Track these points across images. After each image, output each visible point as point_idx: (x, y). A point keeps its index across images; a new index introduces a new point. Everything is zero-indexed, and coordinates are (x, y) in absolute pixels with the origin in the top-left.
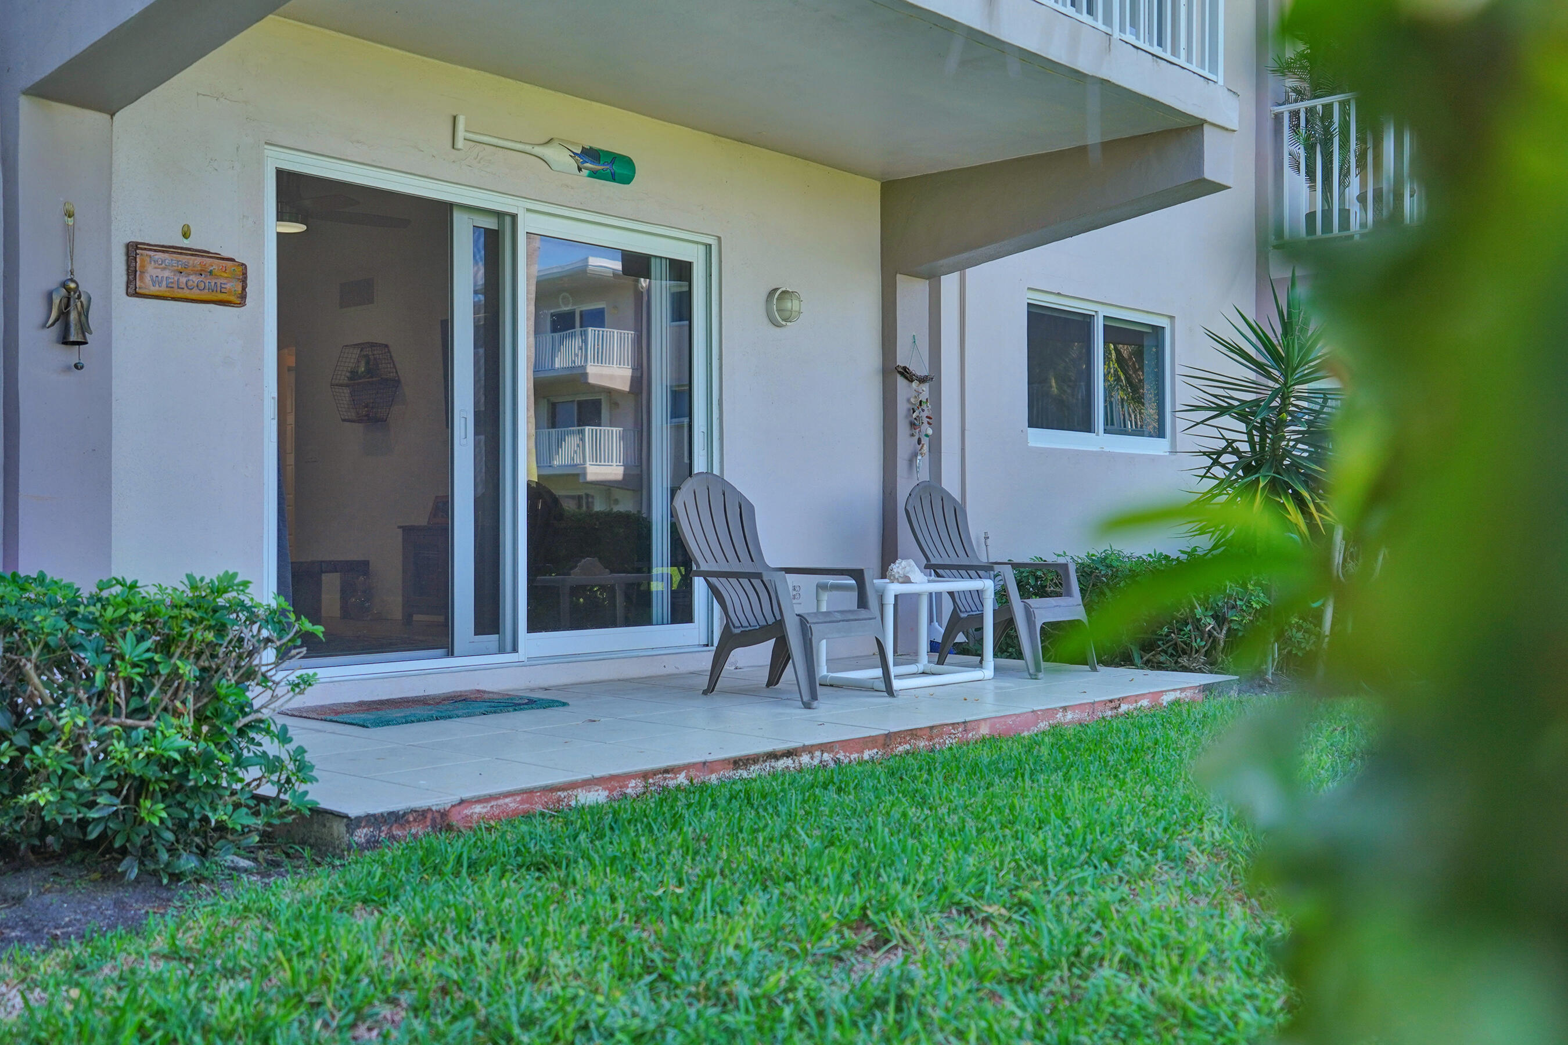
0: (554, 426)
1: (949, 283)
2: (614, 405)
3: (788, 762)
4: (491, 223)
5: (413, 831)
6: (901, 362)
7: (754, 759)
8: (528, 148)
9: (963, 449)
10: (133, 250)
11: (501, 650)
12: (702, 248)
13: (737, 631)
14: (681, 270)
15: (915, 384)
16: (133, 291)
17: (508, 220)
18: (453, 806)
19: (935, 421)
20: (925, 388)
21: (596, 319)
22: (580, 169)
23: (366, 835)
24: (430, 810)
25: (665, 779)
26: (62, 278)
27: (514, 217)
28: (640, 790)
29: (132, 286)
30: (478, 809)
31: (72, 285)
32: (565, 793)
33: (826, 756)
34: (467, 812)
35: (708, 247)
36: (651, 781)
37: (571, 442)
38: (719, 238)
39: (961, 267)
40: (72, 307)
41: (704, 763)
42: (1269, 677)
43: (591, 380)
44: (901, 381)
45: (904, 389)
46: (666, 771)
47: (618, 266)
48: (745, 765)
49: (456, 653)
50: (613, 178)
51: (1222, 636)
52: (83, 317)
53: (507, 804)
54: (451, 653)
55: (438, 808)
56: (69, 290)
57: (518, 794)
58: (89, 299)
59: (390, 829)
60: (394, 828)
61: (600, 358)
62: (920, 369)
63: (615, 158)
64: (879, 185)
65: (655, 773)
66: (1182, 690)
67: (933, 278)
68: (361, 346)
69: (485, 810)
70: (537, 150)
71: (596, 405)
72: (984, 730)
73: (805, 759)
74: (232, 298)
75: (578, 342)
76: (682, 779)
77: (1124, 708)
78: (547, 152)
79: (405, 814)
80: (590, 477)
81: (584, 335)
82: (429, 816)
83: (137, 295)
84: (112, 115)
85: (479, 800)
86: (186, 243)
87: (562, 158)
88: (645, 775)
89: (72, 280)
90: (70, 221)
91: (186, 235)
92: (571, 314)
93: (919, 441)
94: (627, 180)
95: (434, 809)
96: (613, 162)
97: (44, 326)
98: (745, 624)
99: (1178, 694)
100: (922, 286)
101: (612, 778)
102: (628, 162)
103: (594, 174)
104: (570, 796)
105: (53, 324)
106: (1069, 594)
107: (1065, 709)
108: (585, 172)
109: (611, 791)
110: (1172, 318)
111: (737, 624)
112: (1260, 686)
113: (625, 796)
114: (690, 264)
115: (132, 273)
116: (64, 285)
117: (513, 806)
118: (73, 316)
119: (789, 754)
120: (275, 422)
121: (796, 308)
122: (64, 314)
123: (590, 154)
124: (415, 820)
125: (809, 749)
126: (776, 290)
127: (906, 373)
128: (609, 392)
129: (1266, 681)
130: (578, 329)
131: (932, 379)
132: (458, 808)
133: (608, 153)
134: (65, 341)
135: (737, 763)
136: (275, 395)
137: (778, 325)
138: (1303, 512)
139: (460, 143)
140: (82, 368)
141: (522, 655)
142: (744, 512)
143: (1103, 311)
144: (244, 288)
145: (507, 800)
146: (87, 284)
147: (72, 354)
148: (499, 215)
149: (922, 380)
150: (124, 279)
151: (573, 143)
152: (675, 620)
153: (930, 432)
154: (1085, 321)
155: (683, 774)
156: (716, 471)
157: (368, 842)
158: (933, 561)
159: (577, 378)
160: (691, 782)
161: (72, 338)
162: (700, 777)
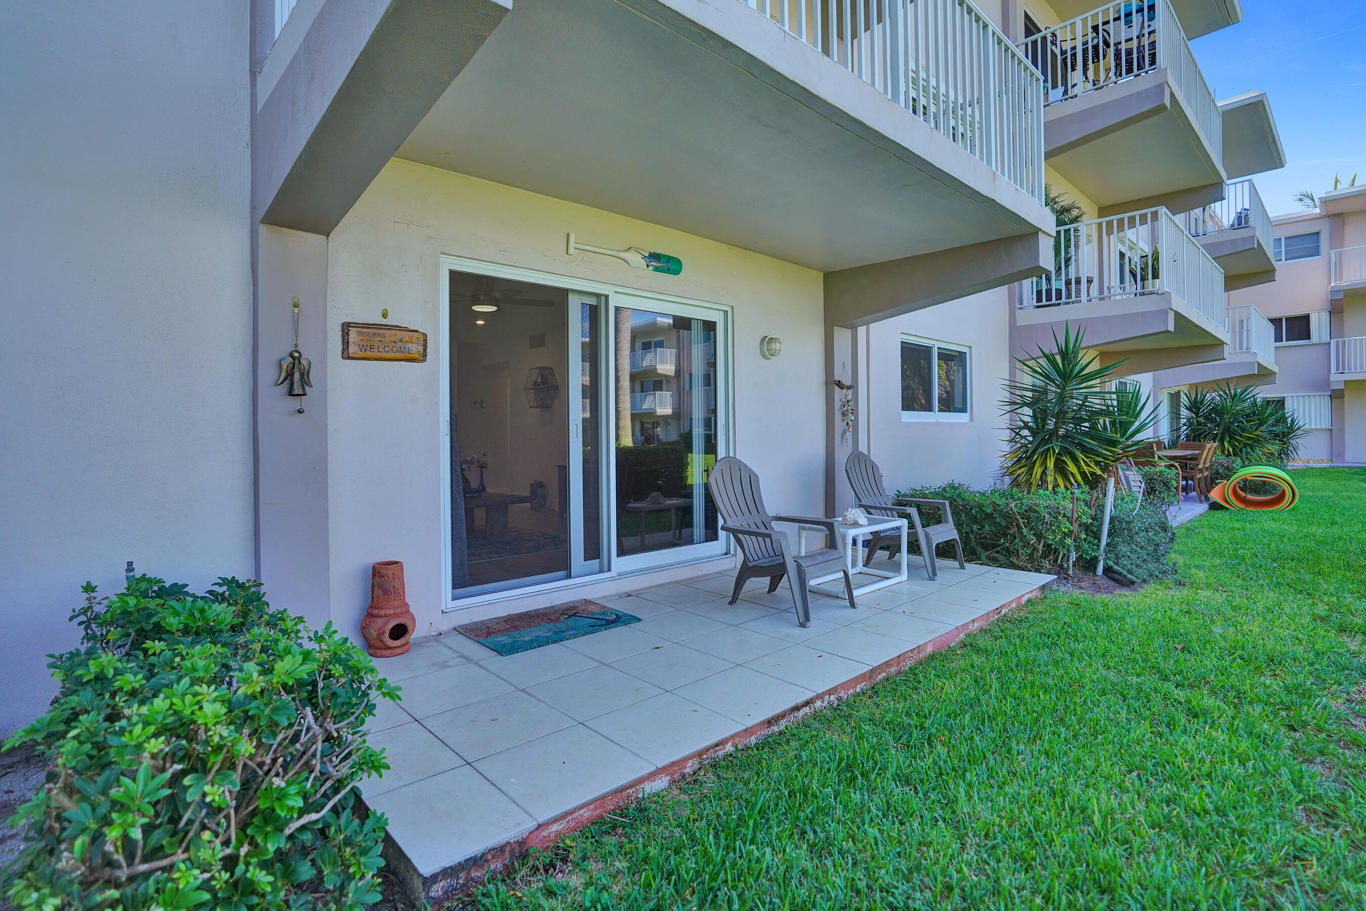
0: (642, 391)
1: (862, 330)
2: (668, 382)
3: (807, 710)
4: (592, 301)
5: (492, 867)
6: (837, 378)
7: (782, 716)
8: (615, 253)
9: (869, 426)
10: (346, 327)
11: (601, 571)
12: (722, 313)
13: (751, 565)
14: (709, 327)
15: (844, 391)
16: (346, 356)
17: (603, 298)
18: (531, 833)
19: (855, 412)
20: (850, 392)
21: (660, 344)
22: (648, 266)
23: (443, 887)
24: (508, 843)
25: (716, 751)
26: (290, 349)
27: (607, 297)
28: (696, 766)
29: (346, 353)
30: (555, 828)
31: (296, 355)
32: (634, 789)
33: (832, 698)
34: (545, 833)
35: (726, 312)
36: (705, 756)
37: (650, 399)
38: (732, 307)
39: (867, 323)
40: (296, 370)
41: (746, 730)
42: (1070, 572)
43: (658, 371)
44: (837, 389)
45: (838, 393)
46: (717, 745)
47: (671, 321)
48: (776, 721)
49: (572, 575)
50: (668, 271)
51: (1041, 547)
52: (305, 377)
53: (582, 815)
54: (569, 576)
55: (516, 840)
56: (294, 358)
57: (592, 803)
58: (310, 364)
59: (468, 873)
60: (472, 872)
61: (662, 362)
62: (847, 382)
63: (669, 259)
64: (822, 275)
65: (707, 750)
66: (1031, 592)
67: (854, 328)
68: (540, 369)
69: (562, 827)
70: (621, 255)
71: (661, 382)
72: (929, 649)
73: (818, 704)
74: (416, 356)
75: (653, 354)
76: (729, 748)
77: (1004, 611)
78: (628, 256)
79: (483, 855)
80: (658, 414)
81: (655, 351)
82: (508, 849)
83: (349, 358)
84: (328, 236)
85: (556, 820)
86: (385, 321)
87: (637, 259)
88: (700, 754)
89: (297, 351)
90: (296, 310)
91: (385, 316)
92: (650, 343)
93: (848, 424)
94: (677, 272)
95: (512, 841)
96: (668, 262)
97: (276, 385)
98: (756, 558)
99: (1029, 595)
100: (848, 333)
101: (673, 764)
102: (678, 262)
103: (657, 269)
104: (637, 790)
105: (282, 383)
106: (947, 521)
107: (973, 621)
108: (651, 268)
109: (672, 775)
110: (970, 347)
111: (751, 559)
112: (1065, 578)
113: (683, 776)
114: (715, 323)
115: (346, 343)
116: (291, 355)
117: (587, 815)
118: (297, 376)
119: (807, 703)
120: (448, 438)
121: (778, 348)
122: (290, 375)
123: (654, 256)
124: (493, 857)
125: (820, 696)
126: (766, 337)
127: (839, 384)
128: (666, 376)
129: (1068, 575)
130: (653, 349)
131: (853, 387)
132: (536, 832)
133: (665, 256)
134: (291, 393)
135: (770, 722)
136: (448, 419)
137: (767, 359)
138: (1076, 465)
139: (571, 251)
140: (303, 412)
141: (613, 573)
142: (753, 479)
143: (938, 345)
144: (425, 350)
145: (581, 812)
146: (308, 354)
147: (294, 403)
148: (598, 296)
149: (849, 388)
150: (341, 347)
151: (644, 250)
152: (708, 539)
153: (853, 418)
154: (928, 350)
155: (730, 743)
156: (731, 455)
157: (445, 893)
158: (863, 503)
159: (652, 371)
160: (736, 747)
161: (296, 392)
162: (742, 743)
